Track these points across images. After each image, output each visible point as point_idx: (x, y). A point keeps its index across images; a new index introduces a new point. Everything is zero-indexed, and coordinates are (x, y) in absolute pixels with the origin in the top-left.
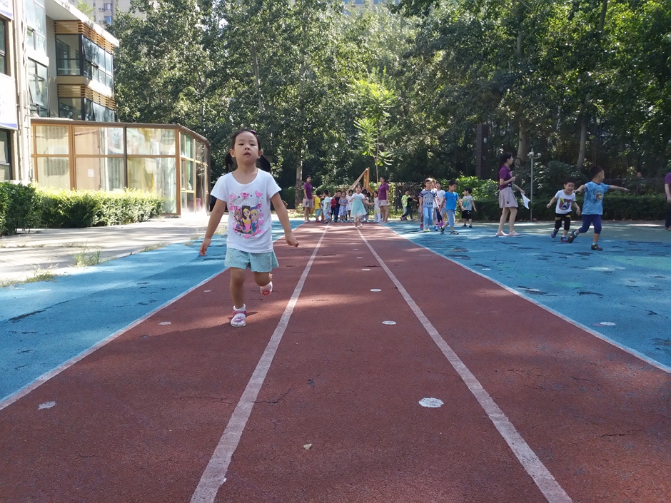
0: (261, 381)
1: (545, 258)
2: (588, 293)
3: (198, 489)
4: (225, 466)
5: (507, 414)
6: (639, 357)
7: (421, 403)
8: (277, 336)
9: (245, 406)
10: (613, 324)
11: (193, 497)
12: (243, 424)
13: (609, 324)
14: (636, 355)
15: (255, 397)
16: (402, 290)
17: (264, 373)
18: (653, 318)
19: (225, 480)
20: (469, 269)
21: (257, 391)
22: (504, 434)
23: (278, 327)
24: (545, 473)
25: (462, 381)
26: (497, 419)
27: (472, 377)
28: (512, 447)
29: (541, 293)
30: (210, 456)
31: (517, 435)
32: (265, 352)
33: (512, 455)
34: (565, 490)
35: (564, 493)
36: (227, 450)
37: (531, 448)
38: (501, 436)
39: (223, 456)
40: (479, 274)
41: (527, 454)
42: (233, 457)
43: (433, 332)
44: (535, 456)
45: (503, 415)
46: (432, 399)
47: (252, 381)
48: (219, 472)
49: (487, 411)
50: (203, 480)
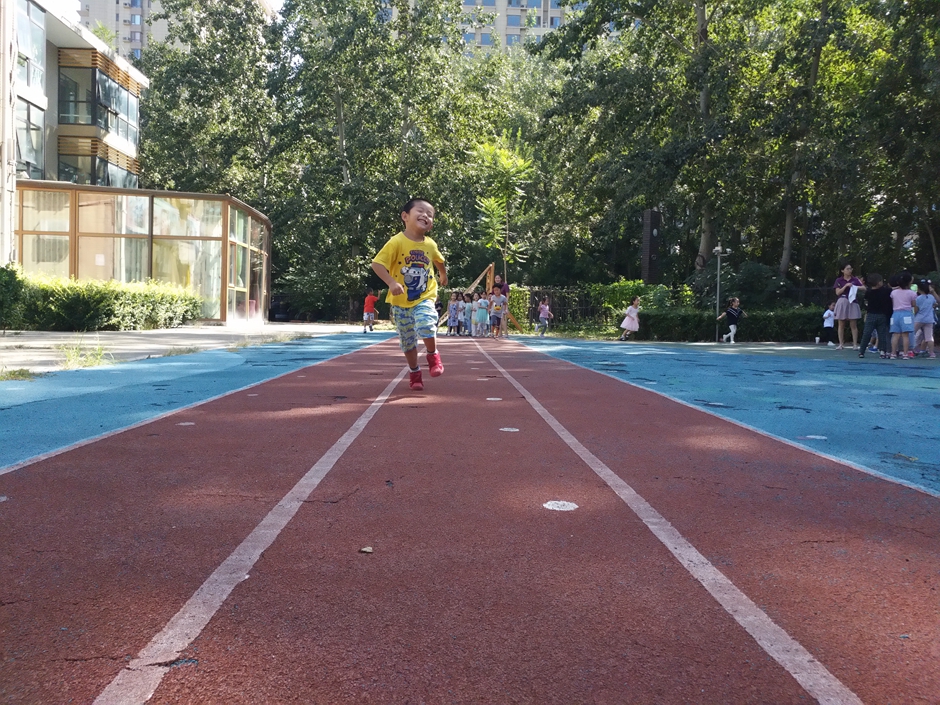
0: (317, 481)
1: (734, 375)
2: (791, 408)
3: (205, 585)
4: (250, 564)
5: (669, 519)
6: (858, 468)
7: (544, 505)
8: (346, 440)
9: (290, 505)
10: (824, 438)
11: (196, 593)
12: (284, 523)
13: (818, 437)
14: (854, 467)
15: (305, 497)
16: (532, 400)
17: (323, 475)
18: (878, 432)
19: (247, 577)
20: (625, 381)
21: (309, 491)
22: (663, 537)
23: (349, 431)
24: (719, 577)
25: (607, 486)
26: (655, 524)
27: (621, 482)
28: (674, 551)
29: (726, 407)
30: (229, 553)
31: (683, 540)
32: (328, 453)
33: (672, 559)
34: (746, 594)
35: (745, 597)
36: (255, 548)
37: (700, 552)
38: (659, 540)
39: (248, 554)
40: (641, 387)
41: (694, 559)
42: (262, 555)
43: (570, 440)
44: (706, 561)
45: (664, 520)
46: (561, 503)
47: (303, 481)
48: (240, 569)
49: (640, 516)
50: (214, 576)
